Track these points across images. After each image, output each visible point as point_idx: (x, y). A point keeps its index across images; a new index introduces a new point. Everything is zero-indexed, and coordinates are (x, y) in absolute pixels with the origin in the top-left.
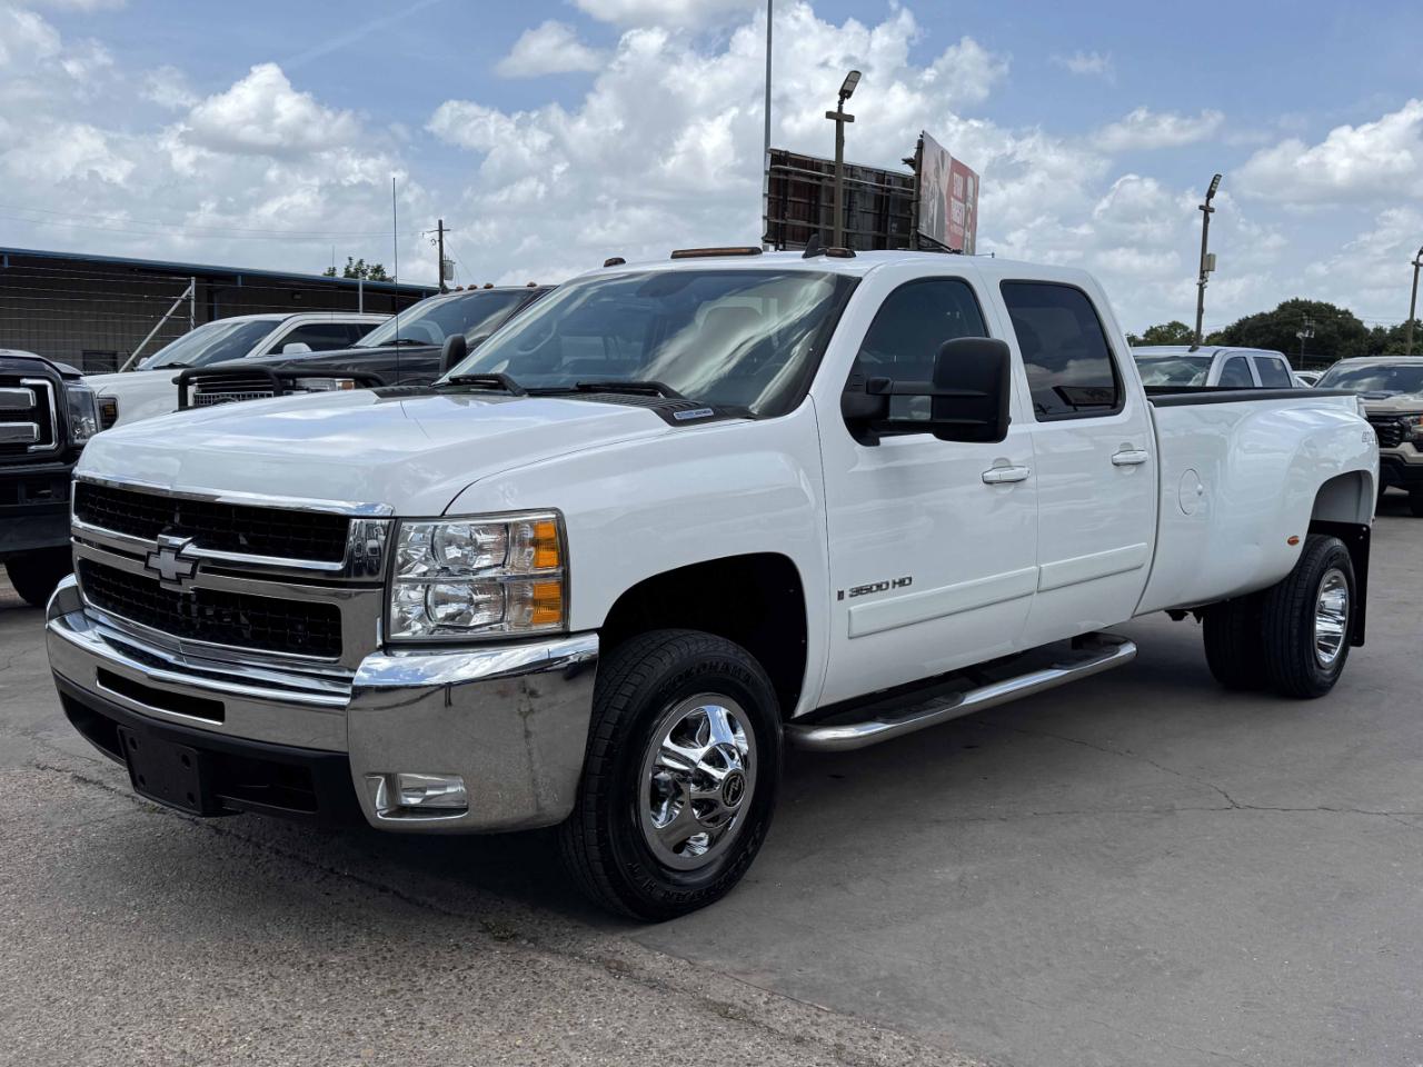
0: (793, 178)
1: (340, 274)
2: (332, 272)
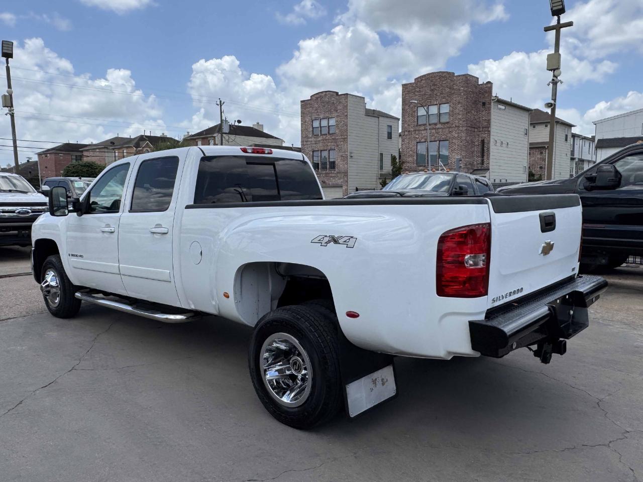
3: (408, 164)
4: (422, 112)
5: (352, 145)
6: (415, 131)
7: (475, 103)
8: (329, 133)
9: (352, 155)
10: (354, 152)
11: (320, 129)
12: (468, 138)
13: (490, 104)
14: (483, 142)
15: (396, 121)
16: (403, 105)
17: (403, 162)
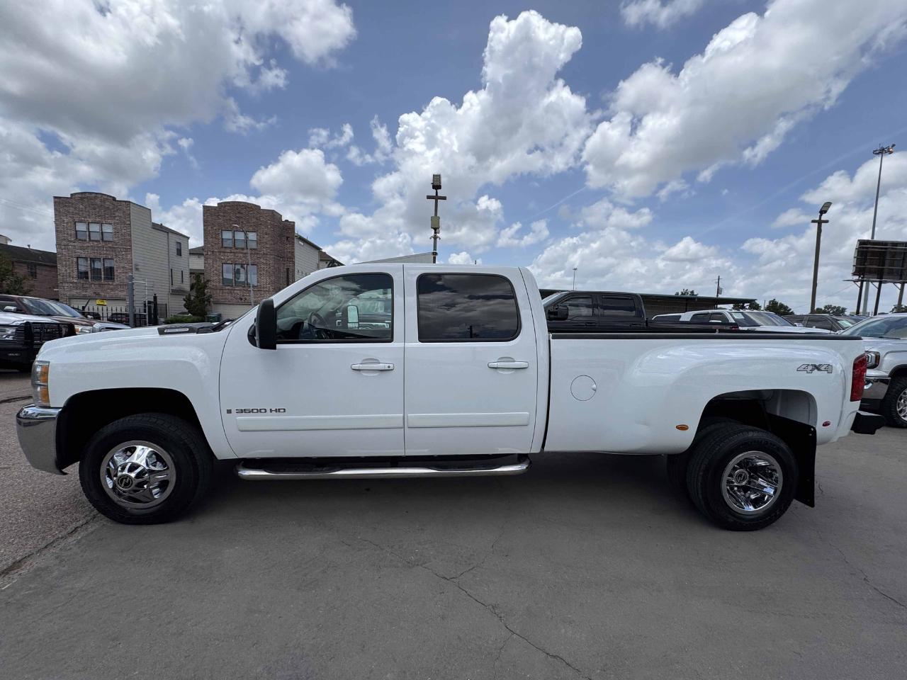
0: (870, 249)
1: (680, 294)
2: (678, 294)
3: (213, 283)
4: (227, 235)
5: (137, 256)
6: (220, 252)
7: (281, 236)
8: (102, 239)
9: (137, 267)
10: (139, 264)
11: (87, 233)
12: (276, 266)
13: (294, 239)
14: (288, 269)
15: (185, 239)
16: (204, 226)
17: (208, 281)
